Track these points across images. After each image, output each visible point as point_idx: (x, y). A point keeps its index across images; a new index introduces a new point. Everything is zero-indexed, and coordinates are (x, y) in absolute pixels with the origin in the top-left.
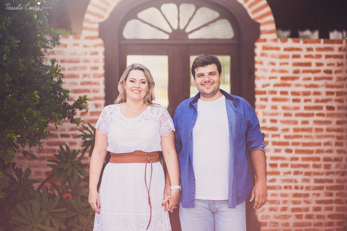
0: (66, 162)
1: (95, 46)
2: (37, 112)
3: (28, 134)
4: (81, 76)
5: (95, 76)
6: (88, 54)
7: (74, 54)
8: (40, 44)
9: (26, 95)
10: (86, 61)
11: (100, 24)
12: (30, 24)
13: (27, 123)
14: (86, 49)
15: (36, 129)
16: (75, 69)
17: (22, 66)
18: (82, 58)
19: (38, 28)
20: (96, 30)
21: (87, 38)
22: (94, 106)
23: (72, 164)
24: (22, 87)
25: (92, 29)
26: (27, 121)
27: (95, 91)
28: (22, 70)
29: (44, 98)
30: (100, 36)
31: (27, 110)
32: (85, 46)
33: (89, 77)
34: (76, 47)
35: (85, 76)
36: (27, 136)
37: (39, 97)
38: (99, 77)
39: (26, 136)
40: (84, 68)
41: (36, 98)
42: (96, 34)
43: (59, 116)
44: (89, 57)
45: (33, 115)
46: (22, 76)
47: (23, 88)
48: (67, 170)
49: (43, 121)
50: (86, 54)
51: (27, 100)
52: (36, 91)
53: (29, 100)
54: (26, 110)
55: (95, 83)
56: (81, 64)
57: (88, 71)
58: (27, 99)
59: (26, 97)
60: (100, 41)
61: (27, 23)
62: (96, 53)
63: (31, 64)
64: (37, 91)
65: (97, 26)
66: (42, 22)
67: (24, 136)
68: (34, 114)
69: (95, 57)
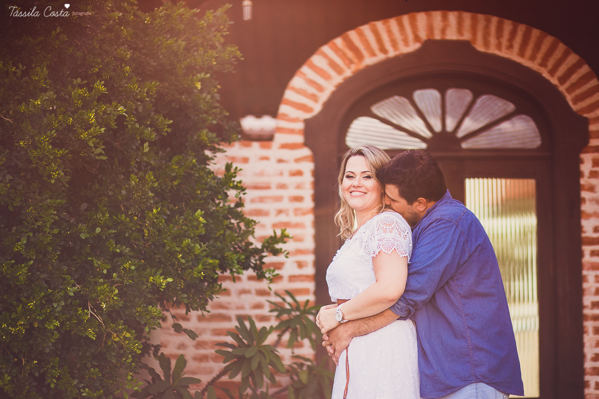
0: (248, 346)
1: (297, 160)
2: (200, 246)
3: (185, 285)
4: (273, 213)
5: (297, 211)
6: (286, 173)
7: (261, 174)
8: (206, 136)
9: (182, 217)
10: (282, 186)
11: (307, 122)
12: (189, 100)
13: (183, 264)
14: (282, 166)
15: (199, 275)
16: (262, 200)
17: (176, 169)
18: (275, 181)
19: (202, 106)
20: (299, 132)
21: (284, 146)
22: (295, 265)
23: (260, 352)
24: (175, 206)
25: (292, 131)
26: (183, 261)
27: (298, 239)
28: (174, 174)
29: (212, 226)
30: (306, 144)
31: (184, 242)
32: (280, 161)
33: (287, 214)
34: (265, 162)
35: (280, 212)
36: (182, 287)
37: (205, 222)
38: (304, 214)
39: (180, 287)
40: (279, 199)
41: (199, 222)
42: (300, 139)
43: (239, 258)
44: (286, 179)
45: (194, 251)
46: (176, 186)
47: (177, 207)
48: (250, 359)
49: (211, 263)
50: (281, 174)
51: (183, 227)
52: (199, 211)
53: (187, 225)
54: (182, 243)
55: (297, 225)
56: (274, 192)
57: (285, 204)
58: (184, 225)
59: (182, 220)
60: (306, 152)
61: (183, 97)
62: (299, 173)
63: (191, 165)
64: (202, 211)
65: (300, 126)
66: (209, 97)
67: (177, 286)
68: (196, 249)
69: (298, 179)
